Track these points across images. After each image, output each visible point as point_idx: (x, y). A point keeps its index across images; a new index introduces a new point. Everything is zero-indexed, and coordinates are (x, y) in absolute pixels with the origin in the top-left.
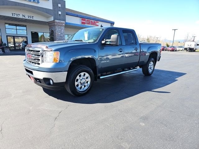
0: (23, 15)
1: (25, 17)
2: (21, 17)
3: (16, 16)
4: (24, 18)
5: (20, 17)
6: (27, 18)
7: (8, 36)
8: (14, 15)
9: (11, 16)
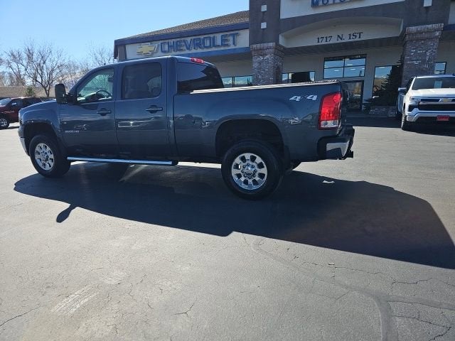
0: (338, 36)
1: (341, 39)
2: (334, 41)
3: (324, 43)
4: (340, 41)
5: (331, 42)
6: (346, 40)
8: (320, 40)
9: (315, 43)
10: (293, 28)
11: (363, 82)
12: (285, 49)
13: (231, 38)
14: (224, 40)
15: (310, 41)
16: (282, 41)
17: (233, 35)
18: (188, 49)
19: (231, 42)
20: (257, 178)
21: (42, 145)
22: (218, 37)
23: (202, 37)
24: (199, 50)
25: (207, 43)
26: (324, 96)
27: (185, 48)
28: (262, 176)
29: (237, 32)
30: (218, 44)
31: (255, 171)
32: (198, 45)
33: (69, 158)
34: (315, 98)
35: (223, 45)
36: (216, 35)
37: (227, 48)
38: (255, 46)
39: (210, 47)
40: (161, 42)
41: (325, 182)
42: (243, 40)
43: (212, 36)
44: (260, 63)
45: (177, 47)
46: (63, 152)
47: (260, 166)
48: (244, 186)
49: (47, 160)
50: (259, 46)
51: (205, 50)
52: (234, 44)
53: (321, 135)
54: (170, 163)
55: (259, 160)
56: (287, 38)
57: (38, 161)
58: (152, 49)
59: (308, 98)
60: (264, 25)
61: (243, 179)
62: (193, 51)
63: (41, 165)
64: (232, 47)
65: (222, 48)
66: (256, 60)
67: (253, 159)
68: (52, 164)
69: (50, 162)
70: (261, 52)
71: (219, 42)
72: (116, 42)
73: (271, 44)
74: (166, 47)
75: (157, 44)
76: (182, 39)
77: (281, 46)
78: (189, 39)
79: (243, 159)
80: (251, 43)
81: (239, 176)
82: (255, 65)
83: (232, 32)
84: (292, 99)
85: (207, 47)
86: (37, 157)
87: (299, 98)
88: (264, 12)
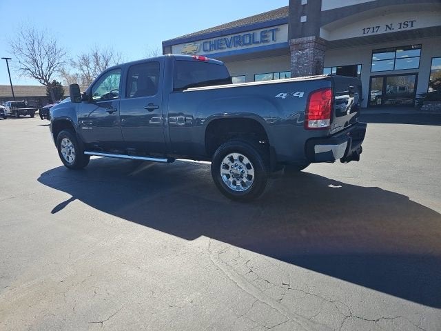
0: (387, 25)
1: (390, 29)
2: (382, 31)
3: (370, 34)
4: (389, 31)
5: (379, 33)
6: (396, 29)
7: (374, 77)
8: (366, 31)
10: (334, 20)
11: (417, 74)
12: (326, 42)
13: (271, 34)
14: (263, 36)
15: (355, 32)
16: (323, 34)
17: (273, 31)
18: (228, 47)
19: (270, 38)
20: (245, 180)
21: (66, 140)
22: (258, 33)
23: (242, 34)
24: (239, 48)
25: (247, 40)
26: (311, 94)
27: (225, 46)
28: (249, 177)
29: (276, 27)
30: (258, 41)
31: (243, 172)
32: (238, 43)
33: (86, 153)
34: (301, 95)
35: (262, 41)
36: (254, 31)
37: (266, 44)
38: (293, 40)
39: (249, 44)
40: (203, 41)
41: (331, 186)
42: (283, 35)
43: (251, 33)
44: (299, 58)
45: (218, 46)
46: (82, 148)
47: (248, 167)
48: (233, 187)
49: (69, 153)
50: (298, 40)
51: (245, 47)
52: (273, 40)
53: (308, 135)
54: (166, 160)
55: (246, 161)
56: (329, 31)
57: (63, 154)
58: (195, 48)
59: (295, 95)
60: (304, 19)
61: (231, 180)
62: (233, 49)
63: (65, 158)
64: (272, 43)
65: (262, 45)
66: (295, 55)
67: (241, 159)
68: (74, 157)
69: (72, 155)
70: (300, 47)
71: (258, 38)
72: (163, 43)
73: (312, 38)
74: (208, 47)
75: (199, 44)
76: (223, 38)
77: (322, 40)
78: (229, 37)
79: (232, 159)
80: (290, 38)
81: (228, 176)
82: (294, 60)
83: (272, 28)
84: (278, 96)
85: (246, 44)
86: (63, 150)
87: (285, 95)
88: (304, 5)
